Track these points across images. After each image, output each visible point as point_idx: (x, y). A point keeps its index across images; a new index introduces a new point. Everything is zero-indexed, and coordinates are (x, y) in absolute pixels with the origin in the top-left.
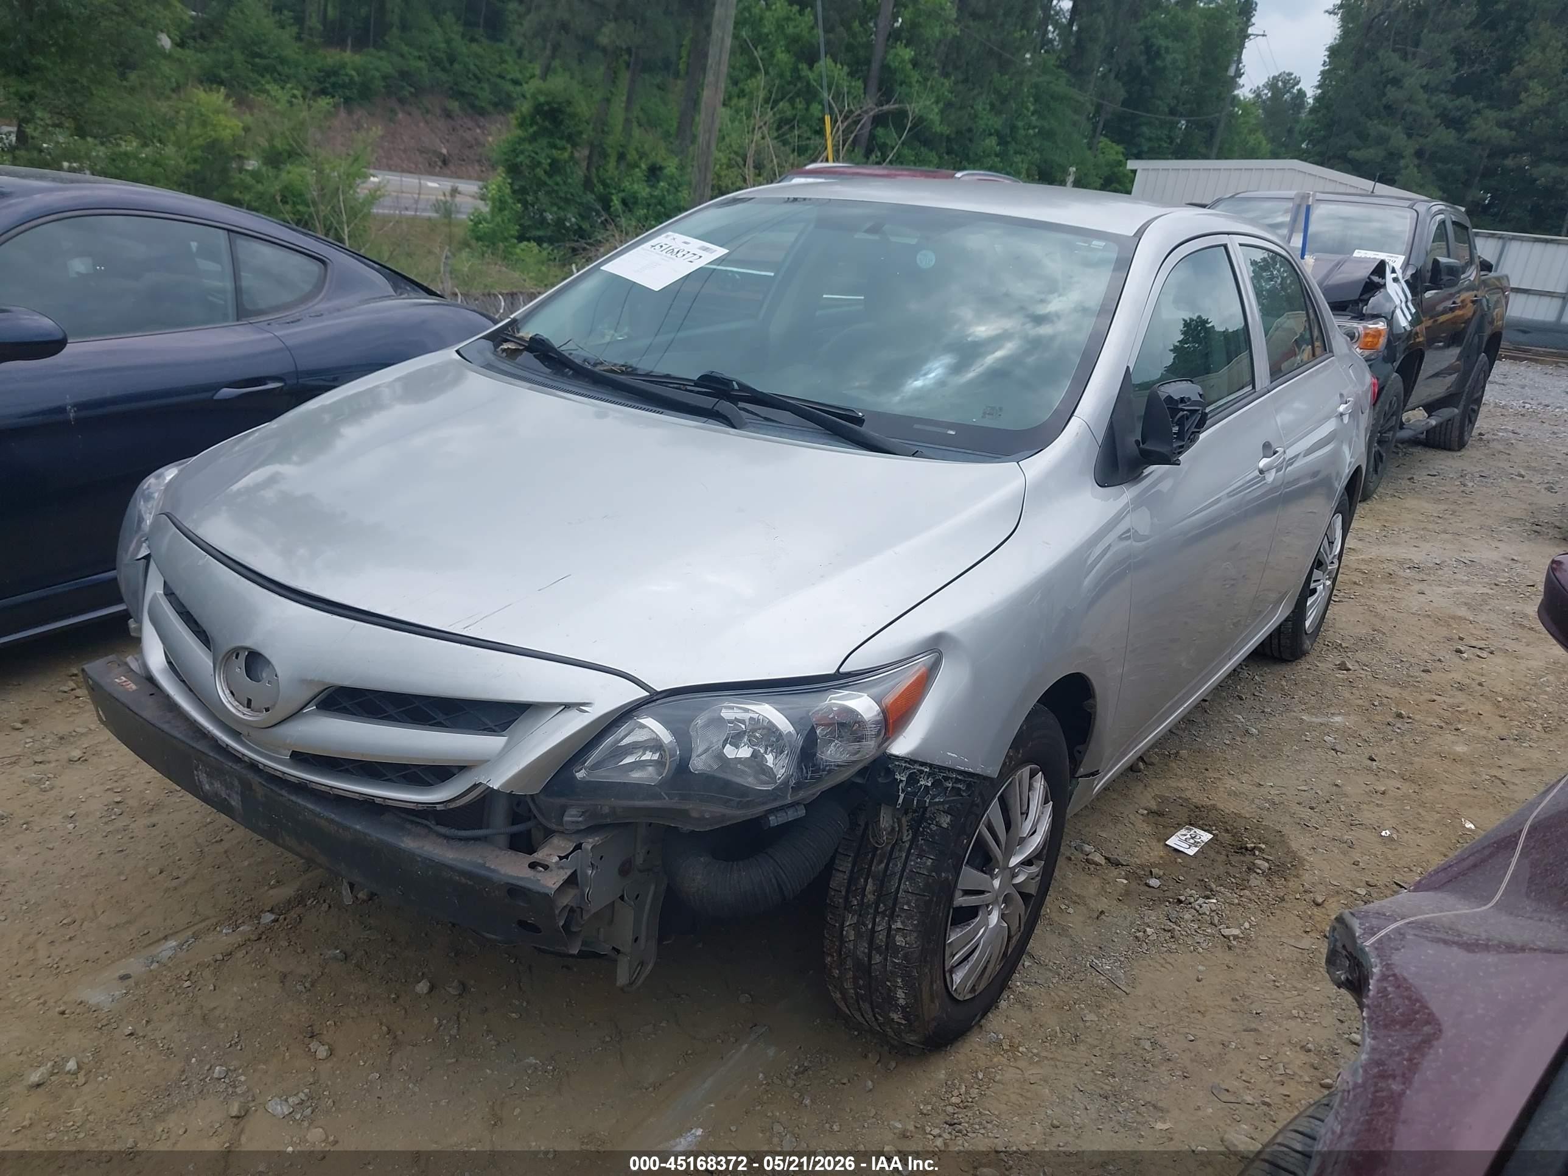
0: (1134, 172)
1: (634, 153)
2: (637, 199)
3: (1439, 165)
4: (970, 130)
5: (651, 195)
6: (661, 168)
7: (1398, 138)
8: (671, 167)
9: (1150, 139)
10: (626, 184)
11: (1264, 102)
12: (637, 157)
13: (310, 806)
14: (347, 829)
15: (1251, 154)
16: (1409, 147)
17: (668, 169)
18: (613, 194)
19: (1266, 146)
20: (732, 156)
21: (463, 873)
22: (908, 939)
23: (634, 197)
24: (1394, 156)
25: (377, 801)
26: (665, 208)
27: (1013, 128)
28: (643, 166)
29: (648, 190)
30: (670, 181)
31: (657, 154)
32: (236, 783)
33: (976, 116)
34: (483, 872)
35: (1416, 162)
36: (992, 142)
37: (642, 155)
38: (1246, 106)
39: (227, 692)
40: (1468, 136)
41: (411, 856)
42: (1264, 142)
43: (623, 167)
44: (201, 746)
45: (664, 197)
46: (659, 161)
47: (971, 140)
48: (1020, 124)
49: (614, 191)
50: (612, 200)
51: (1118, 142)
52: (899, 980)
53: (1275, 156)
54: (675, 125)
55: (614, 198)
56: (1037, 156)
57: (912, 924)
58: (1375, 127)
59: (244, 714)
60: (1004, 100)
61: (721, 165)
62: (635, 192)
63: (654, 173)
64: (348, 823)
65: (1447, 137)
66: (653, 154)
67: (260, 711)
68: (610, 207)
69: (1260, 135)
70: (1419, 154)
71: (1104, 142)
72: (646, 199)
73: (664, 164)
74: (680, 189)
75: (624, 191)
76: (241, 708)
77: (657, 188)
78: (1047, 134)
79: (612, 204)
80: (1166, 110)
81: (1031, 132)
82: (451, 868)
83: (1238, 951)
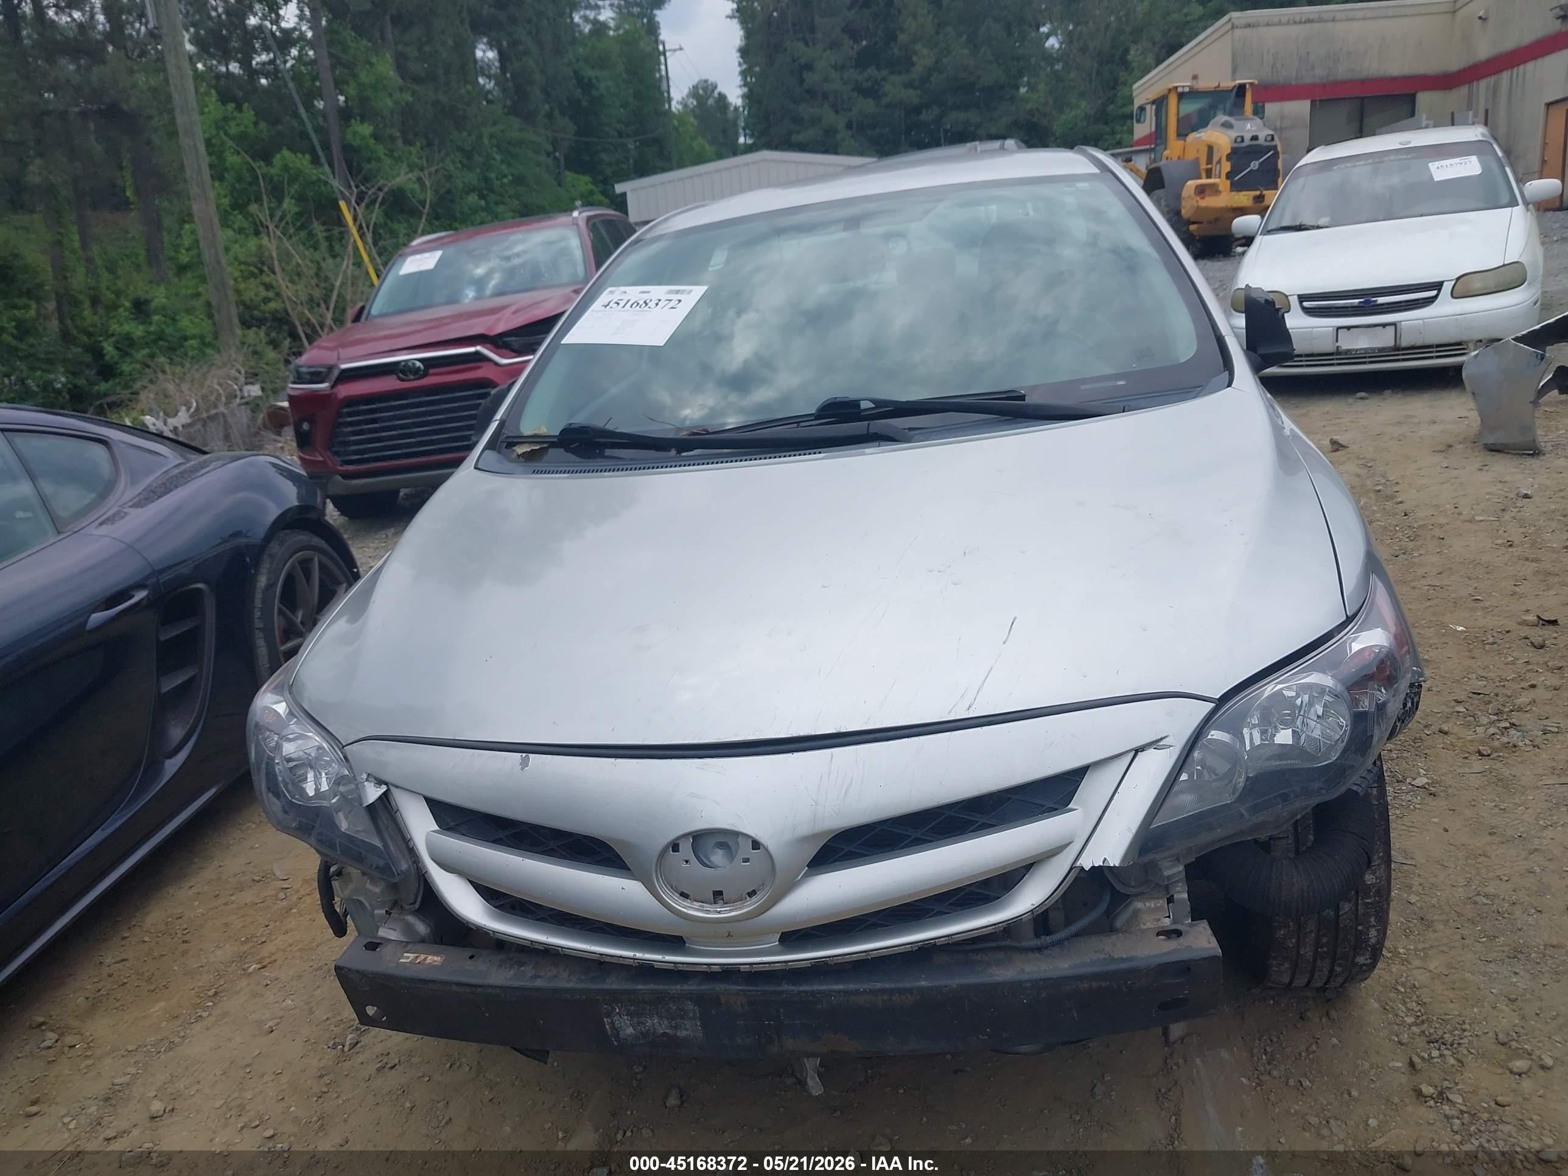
0: (624, 195)
1: (108, 293)
2: (132, 339)
3: (869, 132)
4: (449, 192)
5: (148, 333)
6: (147, 302)
7: (830, 117)
8: (159, 297)
9: (610, 164)
10: (114, 327)
11: (693, 111)
12: (113, 296)
13: (836, 987)
14: (910, 991)
15: (700, 159)
16: (840, 122)
17: (157, 300)
18: (100, 342)
19: (709, 149)
20: (243, 267)
21: (1094, 977)
22: (1378, 874)
23: (127, 339)
24: (830, 132)
25: (939, 942)
26: (167, 341)
27: (487, 180)
28: (127, 304)
29: (141, 328)
30: (164, 313)
31: (135, 288)
32: (690, 1006)
33: (451, 176)
34: (1113, 967)
35: (850, 132)
36: (473, 199)
37: (118, 294)
38: (680, 118)
39: (676, 897)
40: (885, 101)
41: (1015, 987)
42: (707, 146)
43: (101, 311)
44: (613, 984)
45: (163, 331)
46: (141, 294)
47: (452, 201)
48: (492, 175)
49: (101, 339)
50: (102, 348)
51: (584, 173)
52: (1372, 919)
53: (720, 156)
54: (143, 253)
55: (105, 345)
56: (517, 202)
57: (1379, 858)
58: (806, 110)
59: (719, 912)
60: (469, 155)
61: (236, 280)
62: (128, 333)
63: (140, 308)
64: (907, 985)
65: (868, 106)
66: (131, 288)
67: (741, 899)
68: (103, 355)
69: (700, 140)
70: (849, 126)
71: (569, 176)
72: (143, 338)
73: (149, 296)
74: (177, 318)
75: (113, 335)
76: (707, 907)
77: (150, 324)
78: (519, 180)
79: (105, 352)
80: (616, 134)
81: (505, 180)
82: (1080, 978)
83: (1442, 794)
